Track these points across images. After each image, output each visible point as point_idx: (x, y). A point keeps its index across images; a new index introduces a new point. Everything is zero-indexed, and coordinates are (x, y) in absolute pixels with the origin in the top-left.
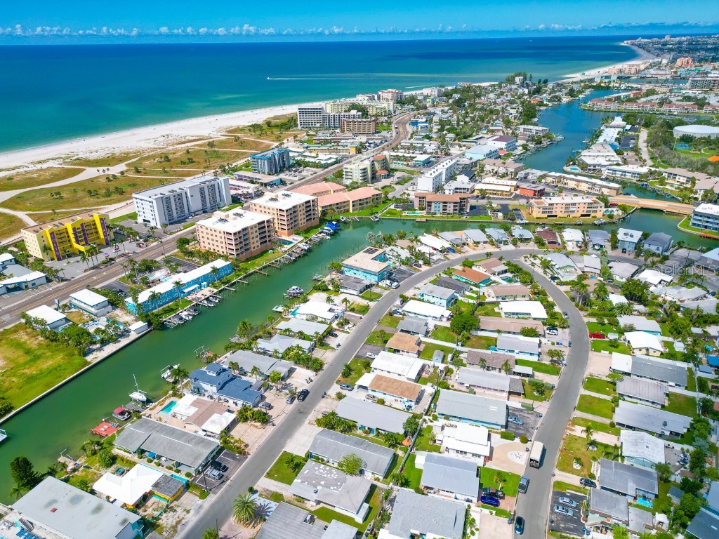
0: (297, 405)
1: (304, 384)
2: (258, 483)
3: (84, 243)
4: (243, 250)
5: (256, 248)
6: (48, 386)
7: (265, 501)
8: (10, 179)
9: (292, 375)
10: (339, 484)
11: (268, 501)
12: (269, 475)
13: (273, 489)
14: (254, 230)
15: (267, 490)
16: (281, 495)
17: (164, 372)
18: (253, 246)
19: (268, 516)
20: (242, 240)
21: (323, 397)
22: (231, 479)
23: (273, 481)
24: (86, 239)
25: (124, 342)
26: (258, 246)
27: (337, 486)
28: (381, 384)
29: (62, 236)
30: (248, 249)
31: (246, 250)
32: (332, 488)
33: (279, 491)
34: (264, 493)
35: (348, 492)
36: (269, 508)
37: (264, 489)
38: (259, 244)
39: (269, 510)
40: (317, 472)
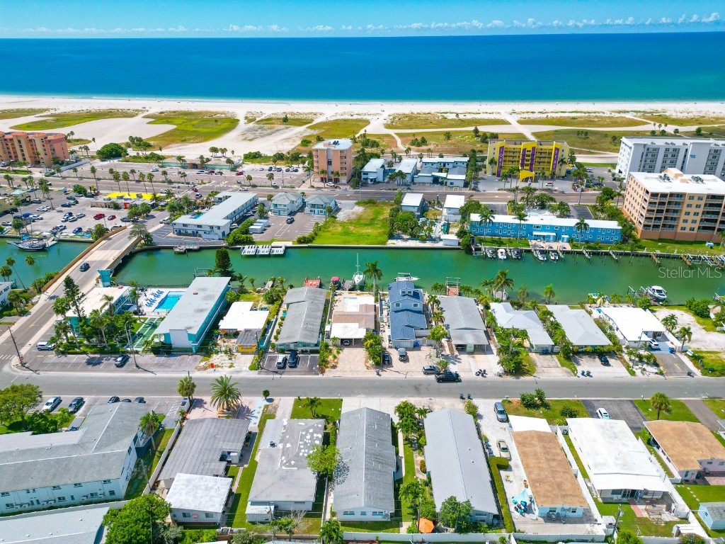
0: (429, 380)
1: (471, 371)
3: (528, 168)
4: (661, 223)
5: (687, 231)
6: (344, 243)
8: (574, 118)
9: (477, 356)
10: (293, 462)
14: (695, 202)
17: (401, 276)
18: (681, 224)
20: (665, 207)
21: (462, 398)
22: (283, 376)
24: (531, 164)
25: (428, 244)
26: (692, 229)
27: (289, 461)
28: (534, 445)
29: (515, 154)
30: (670, 226)
31: (664, 226)
32: (283, 458)
35: (283, 478)
38: (696, 226)
40: (304, 433)
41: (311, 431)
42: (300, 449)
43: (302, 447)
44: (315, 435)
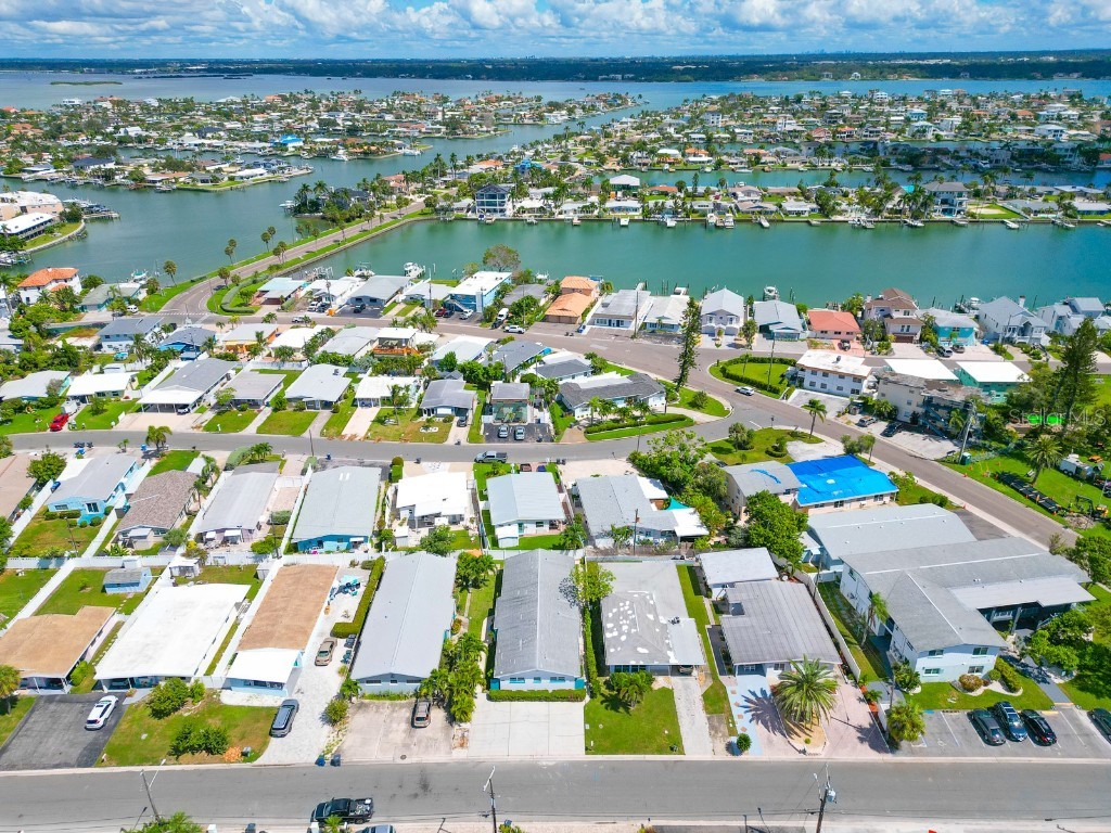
2: (709, 757)
7: (740, 717)
11: (736, 711)
12: (675, 746)
13: (701, 717)
15: (712, 727)
16: (705, 696)
19: (763, 692)
22: (741, 823)
23: (684, 730)
33: (699, 704)
34: (724, 728)
36: (748, 700)
37: (713, 737)
39: (753, 698)
40: (633, 631)
41: (623, 638)
42: (631, 608)
43: (630, 612)
44: (615, 634)
